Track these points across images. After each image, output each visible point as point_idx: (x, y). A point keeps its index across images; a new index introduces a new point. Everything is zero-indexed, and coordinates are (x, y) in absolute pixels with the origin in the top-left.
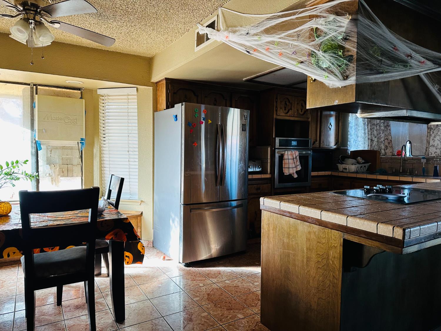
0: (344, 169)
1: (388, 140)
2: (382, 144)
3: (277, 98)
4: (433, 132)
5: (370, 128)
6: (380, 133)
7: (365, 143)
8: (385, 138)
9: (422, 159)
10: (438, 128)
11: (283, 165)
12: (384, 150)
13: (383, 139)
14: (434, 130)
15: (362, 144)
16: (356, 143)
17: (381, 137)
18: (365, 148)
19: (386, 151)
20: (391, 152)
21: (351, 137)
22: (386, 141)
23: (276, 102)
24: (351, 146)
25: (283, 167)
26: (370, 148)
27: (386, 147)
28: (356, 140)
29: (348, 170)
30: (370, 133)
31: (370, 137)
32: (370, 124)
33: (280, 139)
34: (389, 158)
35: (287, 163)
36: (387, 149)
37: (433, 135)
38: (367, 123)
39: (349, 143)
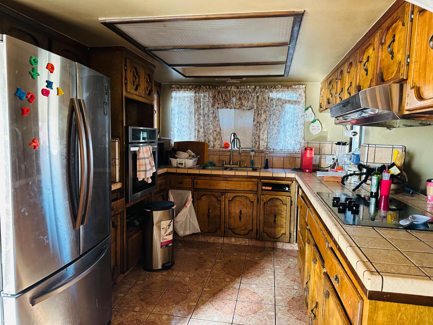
0: (179, 164)
1: (216, 132)
2: (211, 136)
3: (126, 65)
4: (262, 127)
5: (197, 117)
6: (209, 124)
7: (190, 134)
8: (214, 129)
9: (251, 152)
10: (266, 122)
11: (138, 167)
12: (213, 142)
13: (211, 131)
14: (263, 124)
15: (187, 134)
16: (181, 133)
17: (211, 128)
18: (190, 138)
19: (215, 143)
20: (219, 145)
21: (174, 126)
22: (215, 132)
23: (126, 70)
24: (174, 137)
25: (138, 169)
26: (197, 139)
27: (215, 139)
28: (181, 130)
29: (183, 166)
30: (197, 123)
31: (197, 127)
32: (197, 114)
33: (133, 129)
34: (218, 151)
35: (143, 165)
36: (215, 141)
37: (263, 130)
38: (193, 112)
39: (172, 133)
